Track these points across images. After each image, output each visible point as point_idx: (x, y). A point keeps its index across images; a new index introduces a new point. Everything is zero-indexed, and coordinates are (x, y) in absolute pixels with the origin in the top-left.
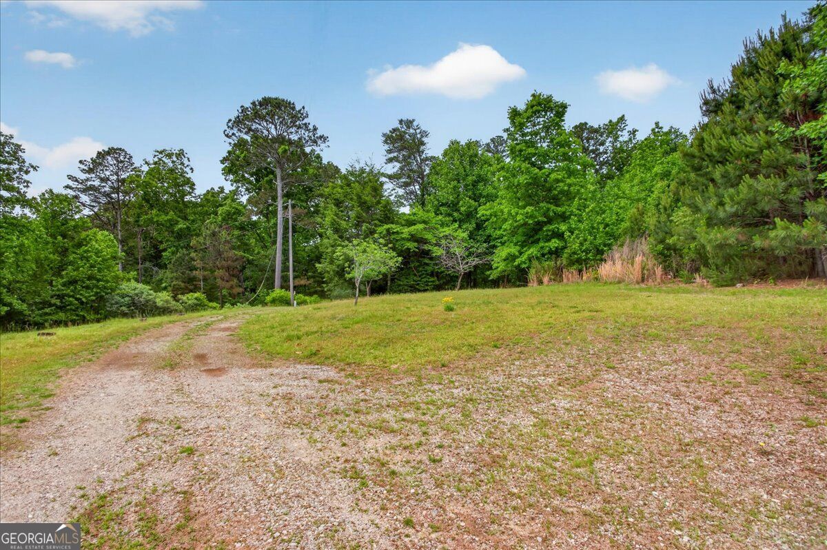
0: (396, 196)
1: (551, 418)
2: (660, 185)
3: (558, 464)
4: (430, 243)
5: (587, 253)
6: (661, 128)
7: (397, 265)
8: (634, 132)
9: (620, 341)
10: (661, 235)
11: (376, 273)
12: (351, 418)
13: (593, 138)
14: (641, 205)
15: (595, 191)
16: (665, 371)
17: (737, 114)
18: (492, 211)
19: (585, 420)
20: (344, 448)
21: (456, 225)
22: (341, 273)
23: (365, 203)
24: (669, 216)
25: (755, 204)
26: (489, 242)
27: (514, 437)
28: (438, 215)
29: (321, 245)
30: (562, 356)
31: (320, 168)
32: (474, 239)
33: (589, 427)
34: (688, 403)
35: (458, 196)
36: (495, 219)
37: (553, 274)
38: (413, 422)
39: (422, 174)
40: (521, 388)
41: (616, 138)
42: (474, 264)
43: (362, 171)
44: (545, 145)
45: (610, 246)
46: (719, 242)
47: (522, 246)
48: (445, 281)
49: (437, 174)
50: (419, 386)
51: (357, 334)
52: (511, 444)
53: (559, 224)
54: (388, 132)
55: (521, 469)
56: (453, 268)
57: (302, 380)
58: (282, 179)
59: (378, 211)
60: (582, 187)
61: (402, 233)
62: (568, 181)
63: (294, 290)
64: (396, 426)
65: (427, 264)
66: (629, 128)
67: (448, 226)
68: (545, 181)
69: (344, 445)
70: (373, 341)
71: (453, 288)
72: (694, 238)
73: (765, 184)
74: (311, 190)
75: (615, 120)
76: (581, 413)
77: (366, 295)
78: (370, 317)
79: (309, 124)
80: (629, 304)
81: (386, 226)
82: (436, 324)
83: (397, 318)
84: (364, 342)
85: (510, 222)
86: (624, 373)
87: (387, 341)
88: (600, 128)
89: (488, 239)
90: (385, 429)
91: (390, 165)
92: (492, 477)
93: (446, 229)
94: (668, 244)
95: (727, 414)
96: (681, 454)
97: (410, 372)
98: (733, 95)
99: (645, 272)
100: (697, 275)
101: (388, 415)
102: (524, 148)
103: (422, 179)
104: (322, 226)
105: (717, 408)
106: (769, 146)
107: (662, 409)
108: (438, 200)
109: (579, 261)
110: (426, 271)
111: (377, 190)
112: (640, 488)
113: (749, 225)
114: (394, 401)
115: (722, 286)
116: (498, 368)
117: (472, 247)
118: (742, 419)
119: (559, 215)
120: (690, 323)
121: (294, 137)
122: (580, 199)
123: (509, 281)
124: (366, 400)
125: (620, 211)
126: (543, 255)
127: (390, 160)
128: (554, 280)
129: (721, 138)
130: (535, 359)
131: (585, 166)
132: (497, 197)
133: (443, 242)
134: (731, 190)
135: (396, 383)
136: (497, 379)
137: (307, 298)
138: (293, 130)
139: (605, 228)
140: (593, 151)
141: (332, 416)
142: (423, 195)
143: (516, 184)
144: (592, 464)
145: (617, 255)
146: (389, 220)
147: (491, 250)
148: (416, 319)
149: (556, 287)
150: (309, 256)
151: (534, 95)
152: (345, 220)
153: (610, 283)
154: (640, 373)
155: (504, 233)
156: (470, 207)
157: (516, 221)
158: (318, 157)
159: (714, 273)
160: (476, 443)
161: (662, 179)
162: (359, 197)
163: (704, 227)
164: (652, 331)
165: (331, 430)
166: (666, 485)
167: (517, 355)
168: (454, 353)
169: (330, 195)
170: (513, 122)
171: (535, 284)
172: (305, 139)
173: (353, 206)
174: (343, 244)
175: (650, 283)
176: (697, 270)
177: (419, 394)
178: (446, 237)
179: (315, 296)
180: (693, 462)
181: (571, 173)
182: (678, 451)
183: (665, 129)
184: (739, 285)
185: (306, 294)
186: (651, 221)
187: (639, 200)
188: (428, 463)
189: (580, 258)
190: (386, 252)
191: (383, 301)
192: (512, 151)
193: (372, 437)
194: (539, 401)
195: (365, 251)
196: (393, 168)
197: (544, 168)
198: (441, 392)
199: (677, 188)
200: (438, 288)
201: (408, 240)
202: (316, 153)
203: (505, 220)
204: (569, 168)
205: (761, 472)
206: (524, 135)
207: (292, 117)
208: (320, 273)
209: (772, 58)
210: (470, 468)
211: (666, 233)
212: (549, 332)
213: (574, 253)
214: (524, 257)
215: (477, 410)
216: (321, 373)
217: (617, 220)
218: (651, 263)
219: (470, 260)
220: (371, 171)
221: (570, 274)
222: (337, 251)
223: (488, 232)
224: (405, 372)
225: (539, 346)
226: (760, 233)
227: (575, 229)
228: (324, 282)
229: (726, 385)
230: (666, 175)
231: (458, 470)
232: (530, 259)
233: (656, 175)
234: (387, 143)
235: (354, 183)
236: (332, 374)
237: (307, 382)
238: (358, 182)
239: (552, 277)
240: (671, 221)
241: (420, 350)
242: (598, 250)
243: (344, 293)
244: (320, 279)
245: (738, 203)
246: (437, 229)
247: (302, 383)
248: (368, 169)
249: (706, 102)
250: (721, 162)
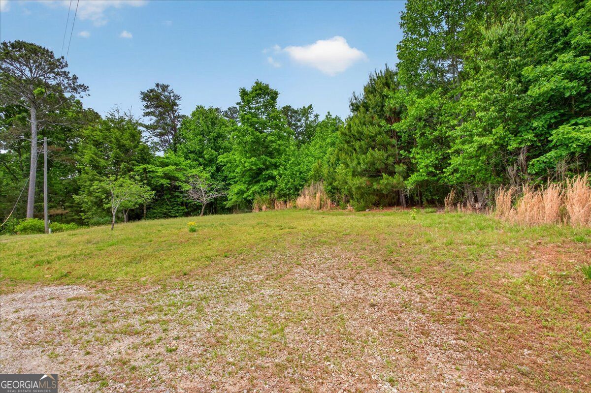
0: (152, 143)
1: (259, 303)
2: (330, 149)
3: (261, 335)
4: (180, 180)
5: (290, 190)
6: (331, 116)
7: (152, 197)
8: (317, 116)
9: (305, 247)
10: (330, 180)
11: (133, 204)
12: (97, 329)
13: (294, 117)
14: (320, 161)
15: (295, 150)
16: (328, 264)
17: (366, 113)
18: (228, 159)
19: (281, 301)
20: (88, 357)
21: (202, 168)
22: (99, 203)
23: (124, 146)
24: (334, 169)
25: (374, 165)
26: (226, 181)
27: (234, 321)
28: (187, 159)
29: (79, 179)
30: (270, 259)
31: (80, 112)
32: (214, 179)
33: (284, 306)
34: (339, 282)
35: (203, 146)
36: (230, 165)
37: (269, 204)
38: (155, 322)
39: (175, 128)
40: (242, 285)
41: (307, 118)
42: (214, 197)
43: (122, 119)
44: (264, 117)
45: (302, 186)
46: (358, 186)
47: (249, 185)
48: (192, 210)
49: (187, 129)
50: (163, 292)
51: (111, 255)
52: (232, 327)
53: (273, 170)
54: (146, 92)
55: (237, 344)
56: (198, 199)
57: (48, 301)
58: (37, 118)
59: (137, 153)
60: (287, 147)
61: (157, 172)
62: (278, 142)
63: (48, 219)
64: (140, 329)
65: (178, 197)
66: (314, 113)
67: (194, 168)
68: (264, 141)
69: (88, 353)
70: (125, 260)
71: (198, 214)
72: (346, 183)
73: (378, 154)
74: (70, 130)
75: (306, 107)
76: (279, 297)
77: (123, 221)
78: (125, 239)
79: (69, 73)
80: (311, 223)
81: (143, 166)
82: (181, 242)
83: (149, 239)
84: (117, 261)
85: (241, 167)
86: (306, 267)
87: (139, 258)
88: (298, 110)
89: (225, 179)
90: (130, 332)
91: (148, 118)
92: (216, 354)
93: (193, 170)
94: (334, 186)
95: (357, 286)
96: (333, 314)
97: (156, 282)
98: (364, 103)
99: (322, 202)
100: (348, 204)
101: (135, 321)
102: (250, 117)
103: (175, 131)
104: (81, 163)
105: (352, 283)
106: (380, 133)
107: (325, 287)
108: (187, 148)
109: (284, 195)
110: (177, 202)
111: (135, 136)
112: (310, 340)
113: (371, 176)
114: (141, 308)
115: (359, 211)
116: (227, 272)
117: (213, 184)
118: (364, 288)
119: (273, 165)
120: (342, 233)
121: (52, 82)
122: (286, 155)
123: (240, 208)
124: (114, 311)
125: (309, 164)
126: (262, 191)
127: (147, 114)
128: (269, 208)
129: (359, 126)
130: (252, 263)
131: (289, 134)
132: (231, 149)
133: (191, 180)
134: (364, 156)
135: (144, 293)
136: (224, 280)
137: (63, 226)
138: (51, 75)
139: (300, 174)
140: (294, 125)
141: (78, 329)
142: (175, 144)
143: (245, 141)
144: (283, 330)
145: (307, 192)
146: (145, 161)
147: (227, 187)
148: (165, 239)
149: (271, 213)
150: (66, 188)
151: (256, 83)
152: (104, 159)
153: (303, 210)
154: (315, 266)
155: (236, 175)
156: (212, 155)
157: (245, 167)
158: (78, 102)
159: (355, 203)
160: (206, 330)
161: (331, 146)
162: (118, 140)
163: (351, 177)
164: (323, 239)
165: (75, 343)
166: (324, 335)
167: (240, 261)
168: (194, 264)
169: (89, 136)
170: (243, 99)
171: (257, 211)
172: (64, 85)
173: (112, 148)
174: (102, 178)
175: (324, 209)
176: (348, 201)
177: (163, 299)
178: (193, 176)
179: (72, 224)
180: (339, 317)
181: (280, 138)
182: (332, 312)
183: (333, 117)
184: (367, 210)
185: (61, 221)
186: (325, 171)
187: (319, 158)
188: (165, 354)
189: (286, 193)
190: (141, 187)
191: (138, 226)
192: (243, 118)
193: (117, 341)
194: (253, 293)
195: (121, 186)
196: (150, 121)
197: (264, 132)
198: (181, 295)
199: (338, 152)
200: (187, 214)
201: (162, 178)
202: (76, 99)
203: (237, 166)
204: (279, 134)
205: (371, 317)
206: (250, 108)
207: (50, 64)
208: (78, 204)
209: (381, 85)
210: (200, 350)
211: (333, 179)
212: (262, 244)
213: (282, 190)
214: (250, 192)
215: (208, 305)
216: (71, 293)
217: (307, 170)
218: (325, 197)
219: (211, 194)
220: (130, 121)
221: (279, 203)
222: (93, 184)
223: (225, 174)
224: (152, 283)
225: (256, 254)
226: (376, 181)
227: (282, 174)
228: (81, 212)
229: (358, 269)
230: (333, 144)
231: (190, 354)
232: (254, 193)
233: (328, 143)
234: (145, 100)
235: (113, 128)
236: (83, 291)
237: (54, 302)
238: (117, 128)
239: (268, 206)
240: (335, 172)
241: (167, 264)
242: (296, 188)
243: (102, 220)
244: (78, 209)
245: (367, 164)
246: (186, 170)
247: (48, 304)
248: (127, 119)
249: (352, 105)
250: (359, 140)
